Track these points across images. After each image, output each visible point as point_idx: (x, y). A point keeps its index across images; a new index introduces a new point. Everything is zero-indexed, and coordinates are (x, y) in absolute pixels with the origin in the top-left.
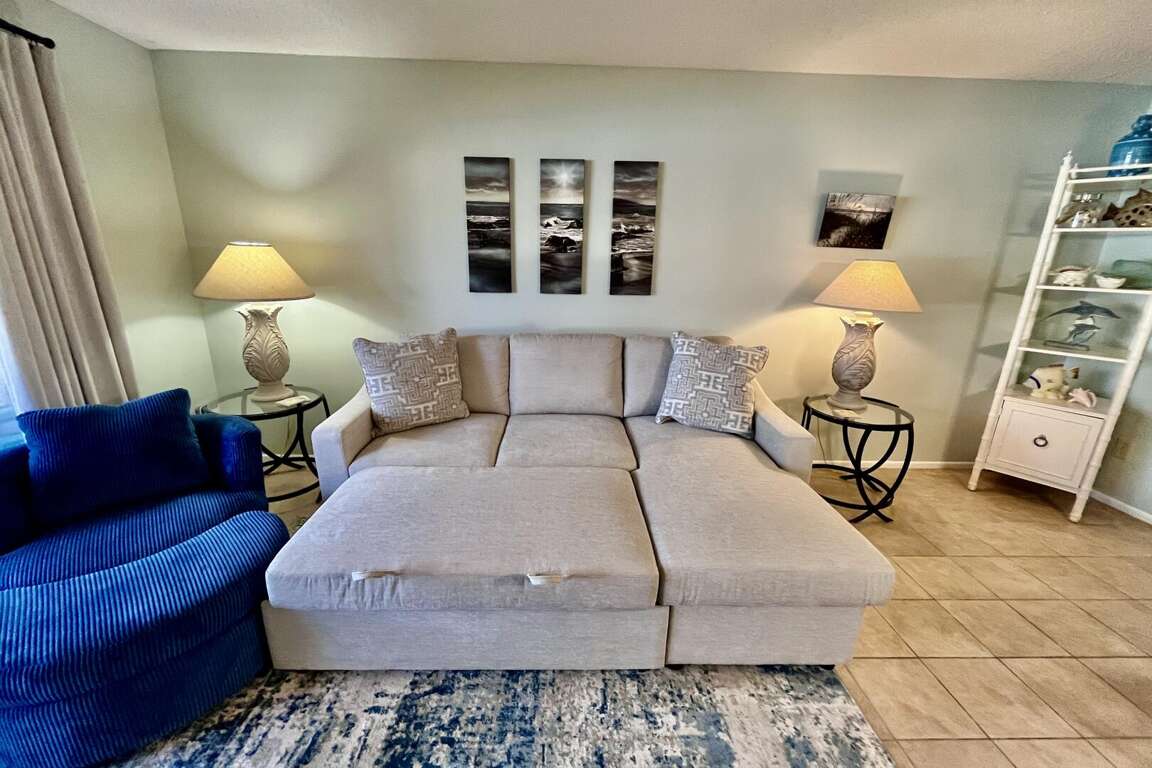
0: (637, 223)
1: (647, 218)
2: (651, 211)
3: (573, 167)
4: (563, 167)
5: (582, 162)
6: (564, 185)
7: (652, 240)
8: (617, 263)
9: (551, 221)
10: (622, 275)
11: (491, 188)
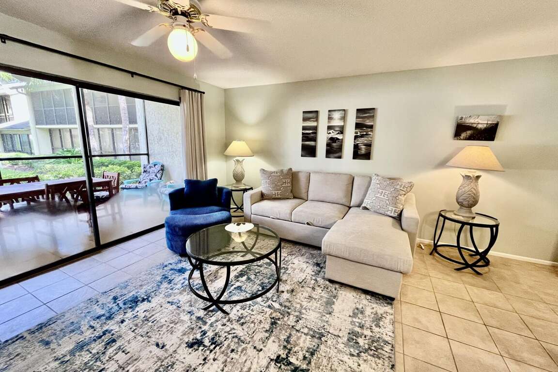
0: (365, 132)
1: (369, 129)
2: (371, 127)
3: (341, 112)
4: (336, 112)
5: (344, 110)
6: (336, 119)
7: (371, 138)
8: (356, 147)
9: (331, 131)
10: (358, 152)
11: (311, 121)
